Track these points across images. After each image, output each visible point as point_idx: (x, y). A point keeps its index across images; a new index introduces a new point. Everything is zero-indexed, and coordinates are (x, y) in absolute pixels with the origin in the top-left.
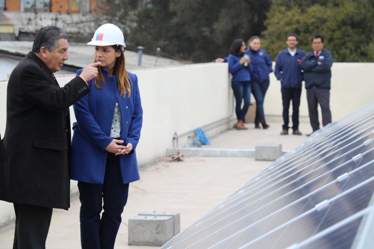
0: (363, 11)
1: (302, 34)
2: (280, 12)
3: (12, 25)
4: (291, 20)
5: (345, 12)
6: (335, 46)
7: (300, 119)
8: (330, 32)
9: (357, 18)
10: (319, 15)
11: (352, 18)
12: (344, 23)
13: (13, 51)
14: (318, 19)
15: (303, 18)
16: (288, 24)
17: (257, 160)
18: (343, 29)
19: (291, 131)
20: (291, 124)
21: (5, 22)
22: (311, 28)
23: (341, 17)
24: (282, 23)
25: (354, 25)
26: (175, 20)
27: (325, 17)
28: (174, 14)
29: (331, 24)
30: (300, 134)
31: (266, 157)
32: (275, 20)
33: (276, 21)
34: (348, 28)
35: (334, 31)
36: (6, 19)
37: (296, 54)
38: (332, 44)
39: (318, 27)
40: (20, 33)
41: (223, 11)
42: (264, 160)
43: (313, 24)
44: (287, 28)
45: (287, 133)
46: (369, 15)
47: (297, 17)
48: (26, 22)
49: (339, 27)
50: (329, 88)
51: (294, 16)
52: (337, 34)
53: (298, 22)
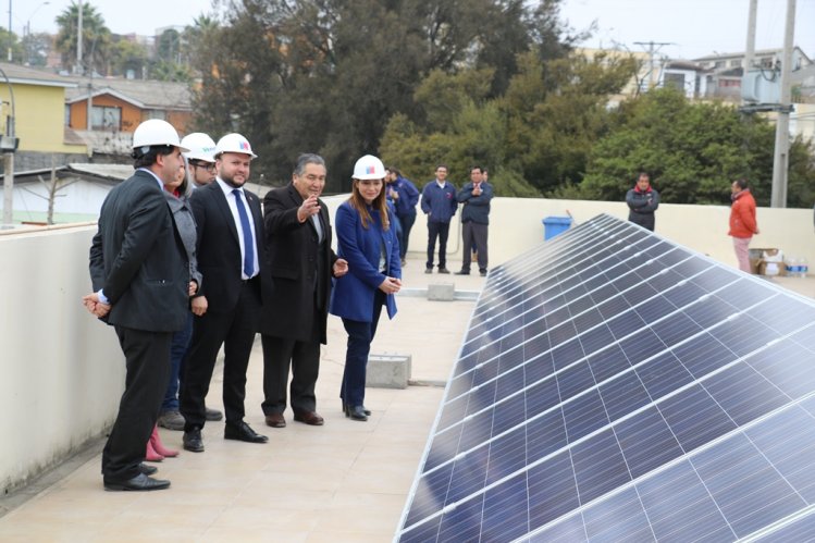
0: (486, 141)
1: (423, 163)
2: (398, 139)
3: (84, 145)
4: (411, 147)
5: (468, 141)
6: (457, 177)
7: (447, 257)
8: (452, 163)
9: (480, 149)
10: (441, 143)
11: (474, 148)
12: (466, 153)
13: (106, 175)
14: (440, 148)
15: (424, 146)
16: (408, 152)
17: (430, 300)
18: (466, 159)
19: (436, 269)
20: (436, 262)
21: (77, 142)
22: (433, 157)
23: (463, 147)
24: (401, 151)
25: (476, 156)
26: (275, 143)
27: (448, 146)
28: (276, 136)
29: (453, 154)
30: (448, 272)
31: (439, 297)
32: (392, 147)
33: (394, 148)
34: (471, 158)
35: (455, 161)
36: (79, 138)
37: (446, 187)
38: (454, 175)
39: (439, 157)
40: (94, 153)
41: (330, 135)
42: (438, 300)
43: (434, 153)
44: (407, 157)
45: (430, 272)
46: (493, 146)
47: (417, 145)
48: (102, 142)
49: (461, 157)
50: (487, 224)
51: (414, 143)
52: (459, 165)
53: (419, 150)
